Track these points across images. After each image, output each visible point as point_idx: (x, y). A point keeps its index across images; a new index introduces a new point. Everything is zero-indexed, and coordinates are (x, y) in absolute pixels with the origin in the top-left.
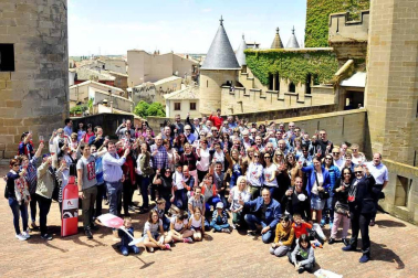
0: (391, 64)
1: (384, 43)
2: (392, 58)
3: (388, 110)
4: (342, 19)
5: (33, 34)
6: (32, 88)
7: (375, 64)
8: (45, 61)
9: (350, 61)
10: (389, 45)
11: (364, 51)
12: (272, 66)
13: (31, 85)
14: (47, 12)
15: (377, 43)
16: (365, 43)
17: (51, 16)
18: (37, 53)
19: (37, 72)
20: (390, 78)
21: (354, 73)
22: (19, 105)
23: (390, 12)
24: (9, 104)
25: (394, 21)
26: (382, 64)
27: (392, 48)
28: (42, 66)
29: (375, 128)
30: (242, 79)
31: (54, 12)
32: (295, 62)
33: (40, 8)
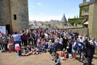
0: (93, 19)
1: (92, 15)
2: (93, 18)
3: (92, 28)
4: (84, 11)
5: (20, 13)
6: (20, 23)
7: (90, 19)
8: (22, 18)
9: (86, 19)
10: (93, 15)
11: (88, 17)
12: (72, 21)
13: (20, 22)
14: (23, 9)
15: (90, 15)
16: (88, 15)
17: (23, 10)
18: (21, 16)
19: (21, 20)
20: (93, 22)
21: (86, 21)
22: (17, 26)
23: (93, 8)
24: (16, 26)
25: (94, 10)
26: (91, 19)
27: (94, 16)
28: (22, 19)
29: (90, 32)
30: (67, 24)
31: (24, 9)
32: (76, 21)
33: (21, 8)
